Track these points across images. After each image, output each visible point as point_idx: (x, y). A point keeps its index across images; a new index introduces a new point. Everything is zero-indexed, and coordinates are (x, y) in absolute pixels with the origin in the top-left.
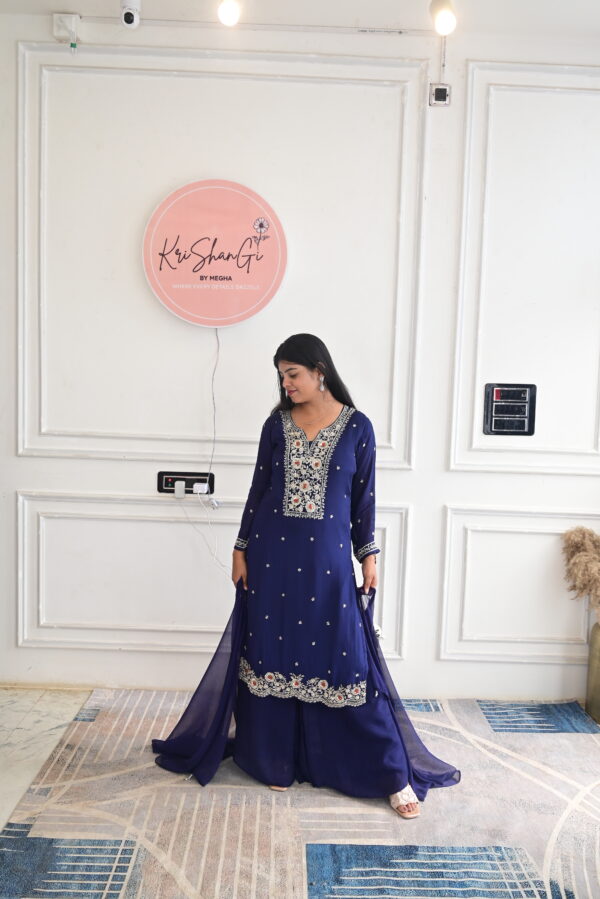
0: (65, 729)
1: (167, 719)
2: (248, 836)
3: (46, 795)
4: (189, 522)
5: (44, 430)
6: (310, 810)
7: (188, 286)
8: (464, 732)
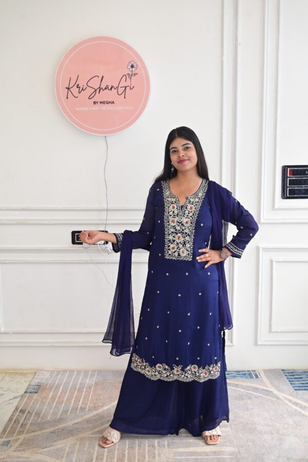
0: (19, 399)
1: (84, 390)
3: (7, 446)
4: (93, 263)
6: (181, 450)
7: (86, 109)
8: (275, 392)
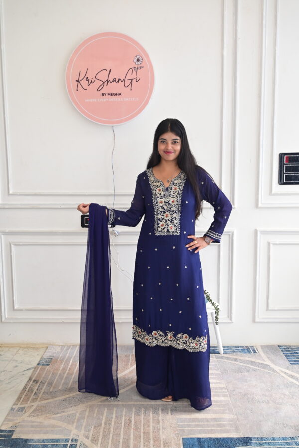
0: (32, 370)
2: (146, 433)
3: (22, 411)
5: (11, 192)
6: (183, 416)
7: (95, 100)
8: (272, 366)
